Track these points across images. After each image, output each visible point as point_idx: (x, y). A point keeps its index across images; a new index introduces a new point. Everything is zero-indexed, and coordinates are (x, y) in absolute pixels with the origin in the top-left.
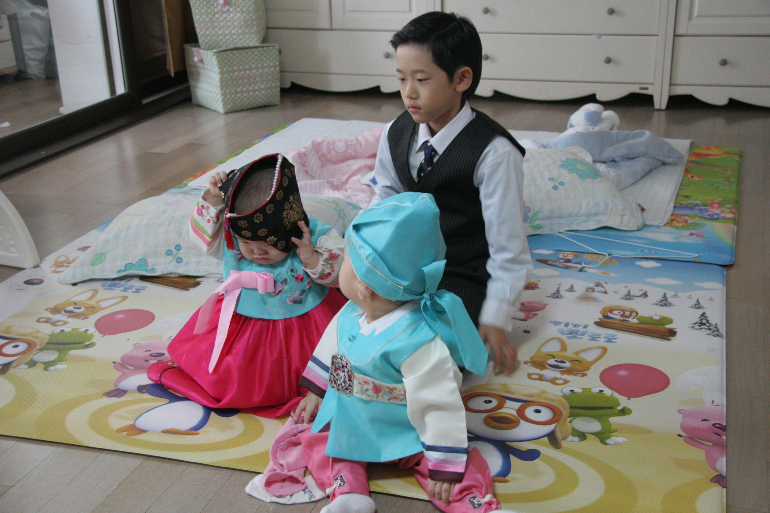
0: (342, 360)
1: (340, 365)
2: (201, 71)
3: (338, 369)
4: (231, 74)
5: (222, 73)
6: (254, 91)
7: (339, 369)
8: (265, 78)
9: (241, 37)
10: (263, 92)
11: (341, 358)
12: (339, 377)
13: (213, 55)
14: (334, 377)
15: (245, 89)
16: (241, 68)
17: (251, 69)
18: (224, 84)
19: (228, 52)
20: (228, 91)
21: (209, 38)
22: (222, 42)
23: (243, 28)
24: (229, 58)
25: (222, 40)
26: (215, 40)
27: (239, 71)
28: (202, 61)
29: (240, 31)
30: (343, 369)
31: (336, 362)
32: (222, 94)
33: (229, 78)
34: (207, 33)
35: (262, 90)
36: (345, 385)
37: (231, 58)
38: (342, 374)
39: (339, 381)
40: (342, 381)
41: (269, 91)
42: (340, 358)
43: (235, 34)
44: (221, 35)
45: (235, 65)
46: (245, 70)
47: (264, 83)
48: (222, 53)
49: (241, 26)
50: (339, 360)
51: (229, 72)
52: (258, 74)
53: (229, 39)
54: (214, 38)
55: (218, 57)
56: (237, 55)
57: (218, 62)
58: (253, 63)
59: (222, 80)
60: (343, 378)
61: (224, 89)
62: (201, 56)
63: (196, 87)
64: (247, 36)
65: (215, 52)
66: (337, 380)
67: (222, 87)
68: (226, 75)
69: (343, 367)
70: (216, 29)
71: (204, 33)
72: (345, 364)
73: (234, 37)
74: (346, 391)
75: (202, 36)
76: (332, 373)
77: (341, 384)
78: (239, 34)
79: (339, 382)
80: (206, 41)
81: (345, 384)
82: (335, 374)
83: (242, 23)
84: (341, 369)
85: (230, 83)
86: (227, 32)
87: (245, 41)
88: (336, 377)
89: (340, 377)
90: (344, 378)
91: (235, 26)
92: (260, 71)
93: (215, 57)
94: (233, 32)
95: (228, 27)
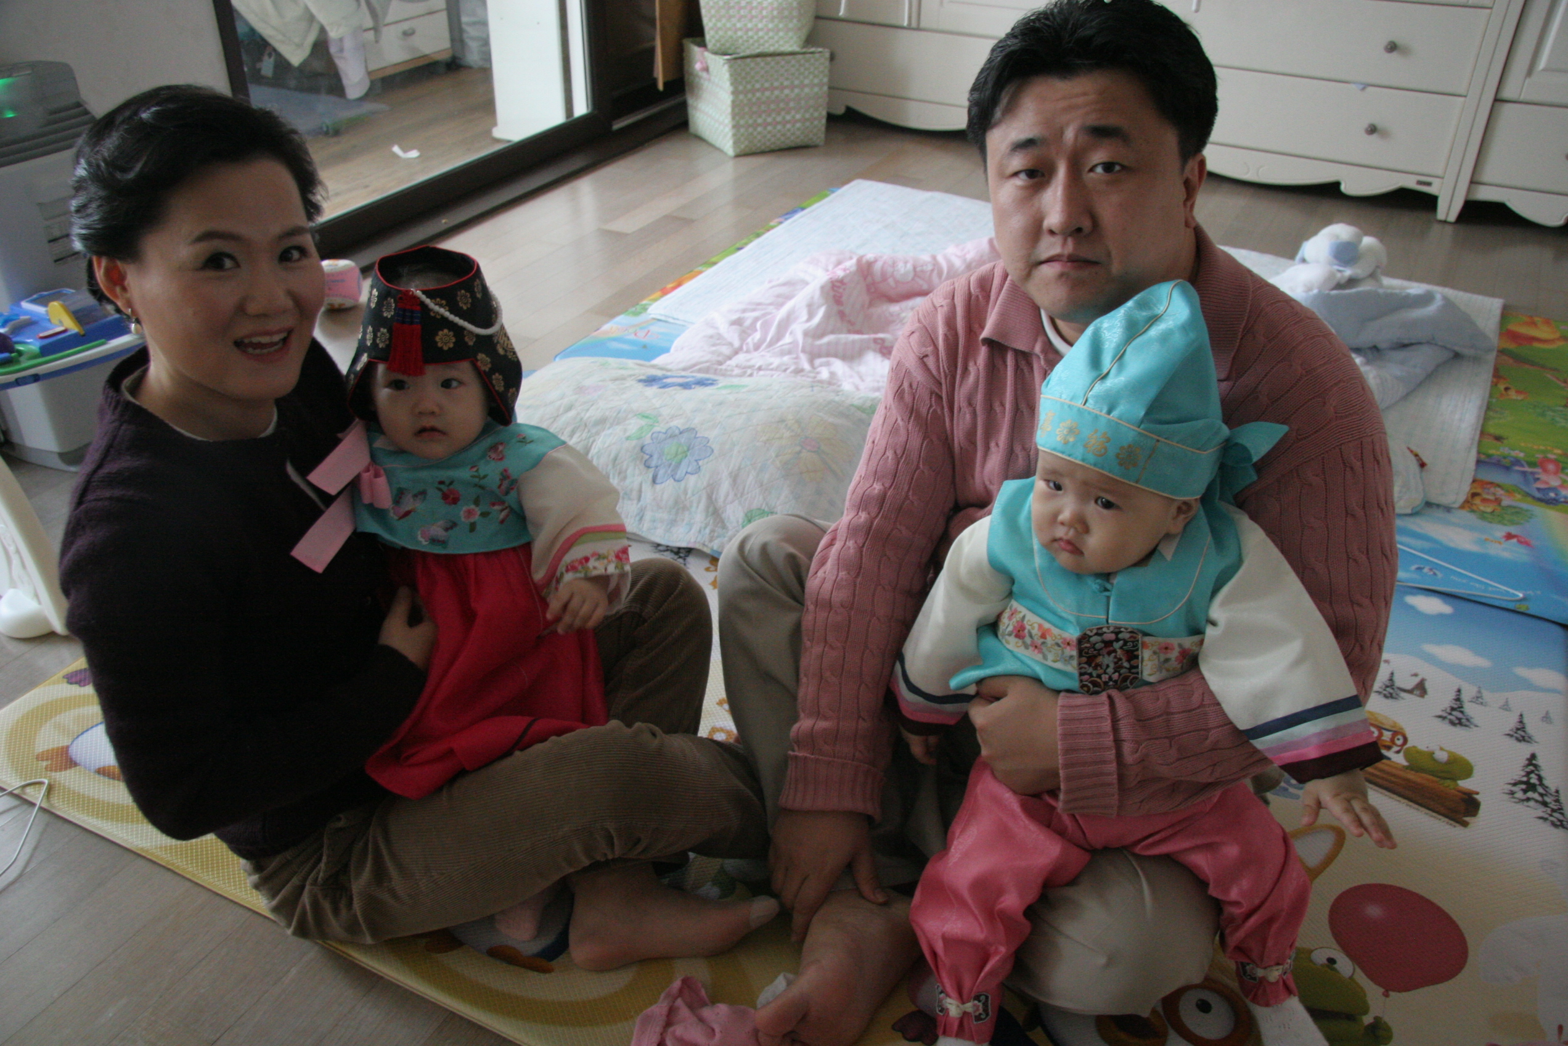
0: (1100, 635)
1: (1099, 646)
2: (706, 84)
3: (1095, 657)
4: (750, 96)
5: (735, 93)
6: (786, 122)
7: (1100, 655)
8: (803, 102)
9: (771, 34)
10: (798, 125)
11: (1100, 631)
12: (1101, 668)
13: (724, 64)
14: (1091, 675)
15: (769, 120)
16: (767, 85)
17: (782, 88)
18: (738, 111)
19: (748, 60)
20: (742, 122)
21: (721, 33)
22: (740, 41)
23: (776, 21)
24: (748, 69)
25: (741, 37)
26: (731, 37)
27: (764, 90)
28: (706, 69)
29: (770, 26)
30: (1111, 648)
31: (1086, 647)
32: (734, 127)
33: (745, 102)
34: (719, 25)
35: (796, 121)
36: (1120, 675)
37: (751, 69)
38: (1107, 660)
39: (1103, 676)
40: (1110, 670)
41: (808, 124)
42: (1097, 634)
43: (761, 30)
44: (740, 29)
45: (757, 81)
46: (773, 89)
47: (802, 111)
48: (739, 62)
49: (773, 18)
50: (1094, 639)
51: (745, 93)
52: (793, 96)
53: (752, 37)
54: (730, 33)
55: (731, 67)
56: (762, 64)
57: (731, 75)
58: (787, 79)
59: (734, 104)
60: (1112, 666)
61: (737, 118)
62: (706, 63)
63: (696, 108)
64: (781, 34)
65: (727, 60)
66: (1099, 676)
67: (734, 115)
68: (741, 97)
69: (1107, 644)
70: (734, 20)
71: (715, 25)
72: (1112, 637)
73: (761, 34)
74: (1125, 684)
75: (712, 29)
76: (1083, 671)
77: (1110, 679)
78: (769, 30)
79: (1105, 678)
80: (717, 37)
81: (1119, 672)
82: (1090, 670)
83: (775, 13)
84: (1105, 651)
85: (746, 109)
86: (750, 26)
87: (777, 42)
88: (1094, 674)
89: (1104, 667)
90: (1116, 663)
91: (763, 17)
92: (796, 91)
93: (726, 67)
94: (760, 26)
95: (753, 17)
